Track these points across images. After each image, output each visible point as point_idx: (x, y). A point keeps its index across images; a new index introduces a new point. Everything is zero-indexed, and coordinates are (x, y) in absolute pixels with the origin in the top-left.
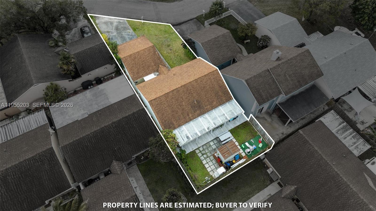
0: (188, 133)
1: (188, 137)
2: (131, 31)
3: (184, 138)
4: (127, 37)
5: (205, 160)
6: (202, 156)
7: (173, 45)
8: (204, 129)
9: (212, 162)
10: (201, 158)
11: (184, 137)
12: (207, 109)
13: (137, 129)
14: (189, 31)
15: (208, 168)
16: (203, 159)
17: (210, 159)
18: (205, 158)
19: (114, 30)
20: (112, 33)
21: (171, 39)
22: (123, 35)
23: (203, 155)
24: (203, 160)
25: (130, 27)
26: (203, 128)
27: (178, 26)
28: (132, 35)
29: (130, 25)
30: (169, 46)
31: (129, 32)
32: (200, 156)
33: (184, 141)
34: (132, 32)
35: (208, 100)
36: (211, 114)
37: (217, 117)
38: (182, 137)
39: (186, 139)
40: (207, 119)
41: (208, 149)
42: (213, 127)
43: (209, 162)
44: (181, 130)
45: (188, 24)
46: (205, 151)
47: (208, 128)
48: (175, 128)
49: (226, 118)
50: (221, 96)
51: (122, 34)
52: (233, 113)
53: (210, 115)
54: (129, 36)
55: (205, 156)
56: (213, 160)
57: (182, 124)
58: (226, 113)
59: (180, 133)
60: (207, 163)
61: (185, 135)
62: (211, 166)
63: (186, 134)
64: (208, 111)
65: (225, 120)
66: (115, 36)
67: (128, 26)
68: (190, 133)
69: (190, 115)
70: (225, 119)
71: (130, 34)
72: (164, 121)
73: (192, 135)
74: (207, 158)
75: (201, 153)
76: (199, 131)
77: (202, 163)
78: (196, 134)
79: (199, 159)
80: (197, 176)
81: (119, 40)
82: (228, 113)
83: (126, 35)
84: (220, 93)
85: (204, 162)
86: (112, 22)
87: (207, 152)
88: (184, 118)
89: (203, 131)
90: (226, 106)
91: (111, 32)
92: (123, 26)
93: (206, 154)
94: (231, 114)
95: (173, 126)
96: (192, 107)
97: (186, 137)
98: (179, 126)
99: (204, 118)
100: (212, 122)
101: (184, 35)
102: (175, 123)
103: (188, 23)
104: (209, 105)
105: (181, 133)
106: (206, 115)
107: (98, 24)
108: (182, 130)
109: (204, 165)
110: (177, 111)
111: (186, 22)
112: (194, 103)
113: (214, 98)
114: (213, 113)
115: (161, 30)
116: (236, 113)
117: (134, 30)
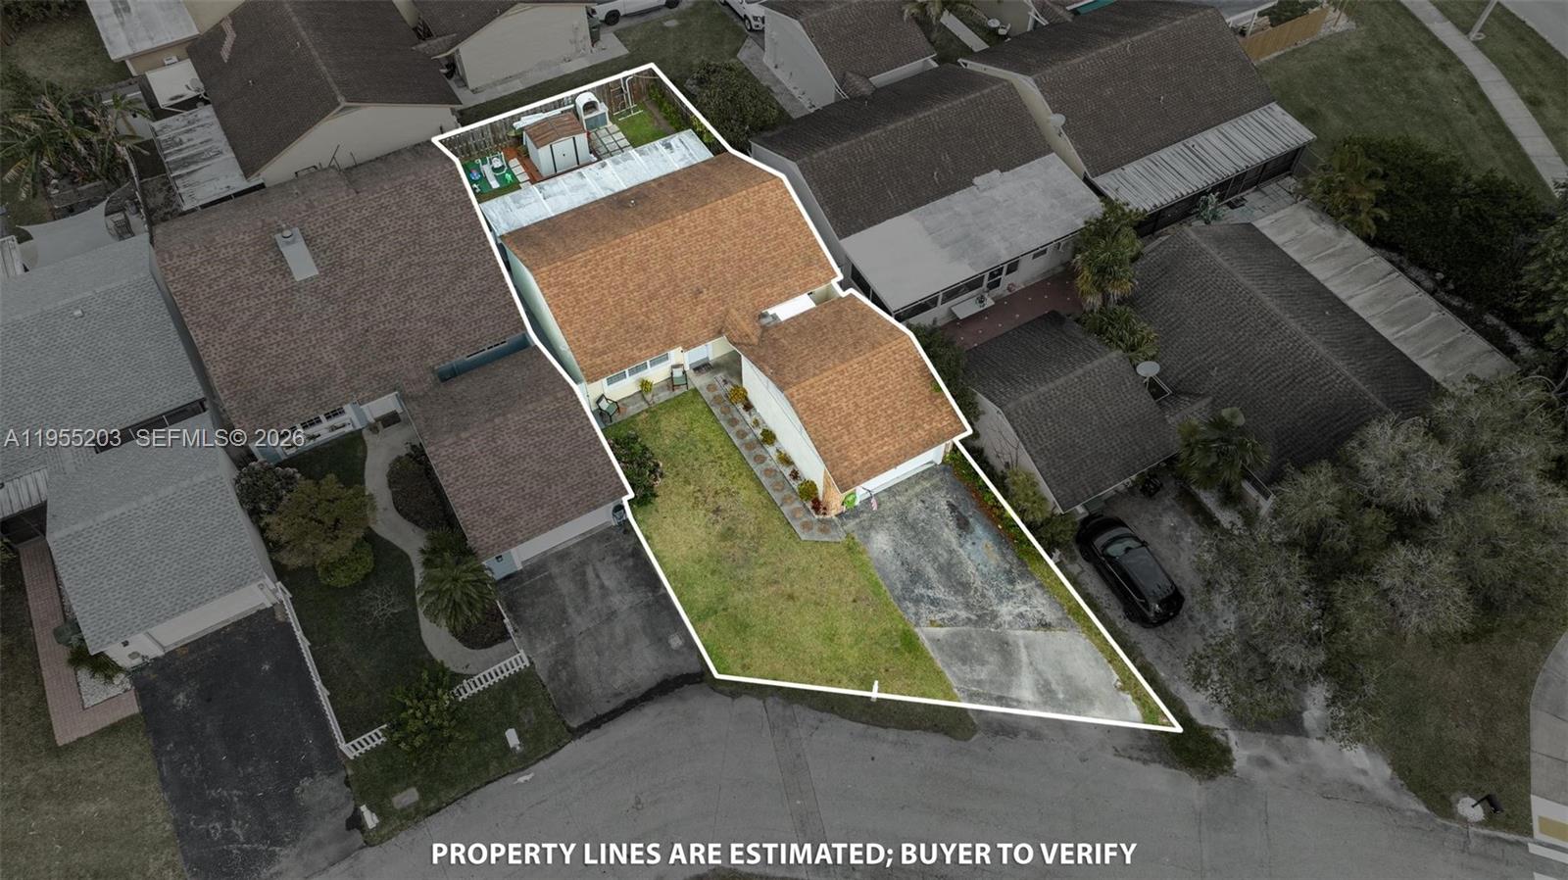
0: (668, 156)
1: (668, 147)
2: (925, 633)
4: (940, 592)
11: (677, 147)
12: (599, 204)
13: (812, 136)
14: (618, 630)
19: (1021, 643)
20: (1021, 615)
21: (713, 572)
22: (960, 599)
25: (939, 664)
26: (620, 167)
28: (917, 601)
29: (939, 673)
31: (932, 623)
33: (680, 140)
34: (917, 625)
35: (589, 216)
38: (685, 146)
39: (672, 144)
42: (587, 169)
44: (687, 160)
49: (541, 188)
51: (968, 606)
53: (591, 195)
54: (930, 593)
57: (682, 171)
58: (537, 201)
59: (690, 154)
60: (621, 149)
61: (676, 152)
62: (612, 143)
63: (673, 153)
64: (596, 201)
65: (548, 184)
66: (1001, 598)
67: (948, 666)
68: (659, 156)
69: (654, 185)
70: (546, 187)
71: (924, 608)
72: (736, 162)
81: (971, 569)
82: (532, 201)
83: (948, 605)
86: (1045, 703)
88: (674, 179)
90: (532, 219)
91: (1028, 628)
92: (978, 668)
94: (523, 199)
95: (709, 163)
96: (646, 196)
97: (674, 146)
98: (692, 167)
99: (612, 189)
100: (589, 180)
101: (648, 606)
102: (703, 167)
104: (587, 212)
105: (687, 156)
106: (603, 194)
107: (1122, 689)
108: (682, 162)
110: (694, 182)
112: (635, 203)
113: (565, 224)
114: (581, 201)
115: (768, 640)
117: (910, 643)
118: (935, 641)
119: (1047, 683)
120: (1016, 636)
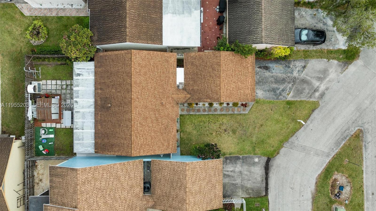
0: (84, 77)
1: (79, 75)
2: (290, 98)
3: (80, 70)
4: (282, 87)
5: (61, 84)
6: (66, 83)
7: (231, 138)
8: (78, 97)
9: (55, 90)
10: (65, 81)
11: (81, 72)
12: (98, 114)
13: (110, 25)
14: (245, 173)
15: (51, 82)
16: (63, 84)
17: (59, 90)
18: (62, 85)
19: (305, 76)
20: (298, 71)
21: (244, 141)
22: (286, 83)
23: (67, 85)
24: (61, 82)
25: (299, 100)
26: (80, 96)
27: (264, 164)
28: (280, 94)
29: (301, 101)
30: (234, 132)
31: (288, 94)
32: (67, 82)
33: (77, 69)
34: (286, 98)
35: (105, 121)
36: (91, 116)
37: (84, 119)
38: (82, 69)
39: (78, 72)
40: (88, 108)
41: (70, 94)
42: (75, 108)
43: (56, 87)
44: (90, 72)
45: (259, 179)
46: (69, 90)
47: (76, 102)
48: (96, 67)
49: (77, 129)
50: (103, 140)
51: (289, 83)
52: (79, 140)
53: (90, 113)
54: (280, 90)
55: (64, 87)
56: (56, 91)
57: (96, 77)
58: (83, 133)
59: (88, 69)
60: (56, 85)
61: (83, 73)
62: (51, 86)
63: (84, 75)
64: (95, 114)
65: (76, 125)
66: (292, 73)
67: (301, 98)
68: (82, 80)
69: (99, 91)
70: (77, 127)
71: (283, 94)
72: (107, 58)
73: (79, 81)
74: (61, 87)
75: (69, 85)
76: (79, 90)
77: (59, 79)
78: (78, 86)
79: (65, 79)
80: (49, 67)
81: (280, 75)
82: (82, 134)
83: (286, 87)
84: (106, 141)
85: (59, 82)
86: (322, 81)
87: (67, 91)
88: (100, 83)
89: (76, 95)
90: (92, 139)
91: (302, 72)
92: (305, 91)
93: (66, 89)
94: (79, 137)
95: (98, 66)
96: (106, 98)
97: (80, 73)
98: (96, 73)
99: (91, 105)
100: (81, 110)
101: (243, 162)
102: (100, 69)
103: (262, 181)
104: (101, 120)
105: (88, 71)
106: (92, 109)
107: (329, 60)
108: (90, 74)
109: (56, 80)
110: (109, 79)
111: (267, 179)
112: (108, 103)
113: (104, 131)
114: (91, 119)
115: (269, 137)
116: (77, 144)
117: (289, 103)
118: (293, 97)
119: (318, 77)
120: (303, 76)
